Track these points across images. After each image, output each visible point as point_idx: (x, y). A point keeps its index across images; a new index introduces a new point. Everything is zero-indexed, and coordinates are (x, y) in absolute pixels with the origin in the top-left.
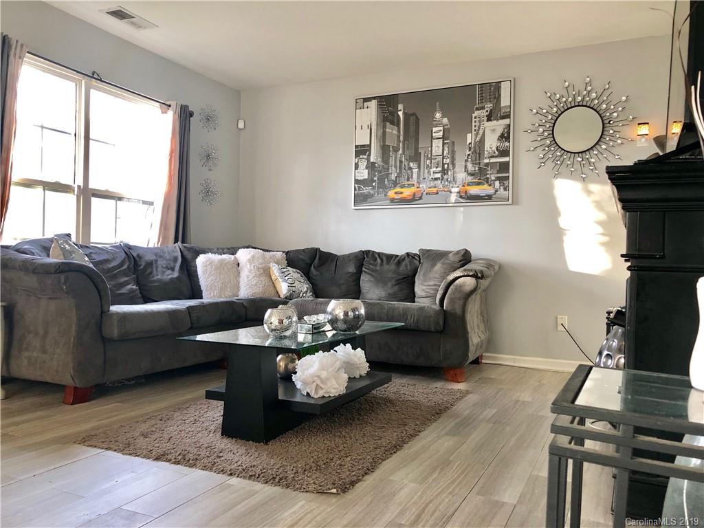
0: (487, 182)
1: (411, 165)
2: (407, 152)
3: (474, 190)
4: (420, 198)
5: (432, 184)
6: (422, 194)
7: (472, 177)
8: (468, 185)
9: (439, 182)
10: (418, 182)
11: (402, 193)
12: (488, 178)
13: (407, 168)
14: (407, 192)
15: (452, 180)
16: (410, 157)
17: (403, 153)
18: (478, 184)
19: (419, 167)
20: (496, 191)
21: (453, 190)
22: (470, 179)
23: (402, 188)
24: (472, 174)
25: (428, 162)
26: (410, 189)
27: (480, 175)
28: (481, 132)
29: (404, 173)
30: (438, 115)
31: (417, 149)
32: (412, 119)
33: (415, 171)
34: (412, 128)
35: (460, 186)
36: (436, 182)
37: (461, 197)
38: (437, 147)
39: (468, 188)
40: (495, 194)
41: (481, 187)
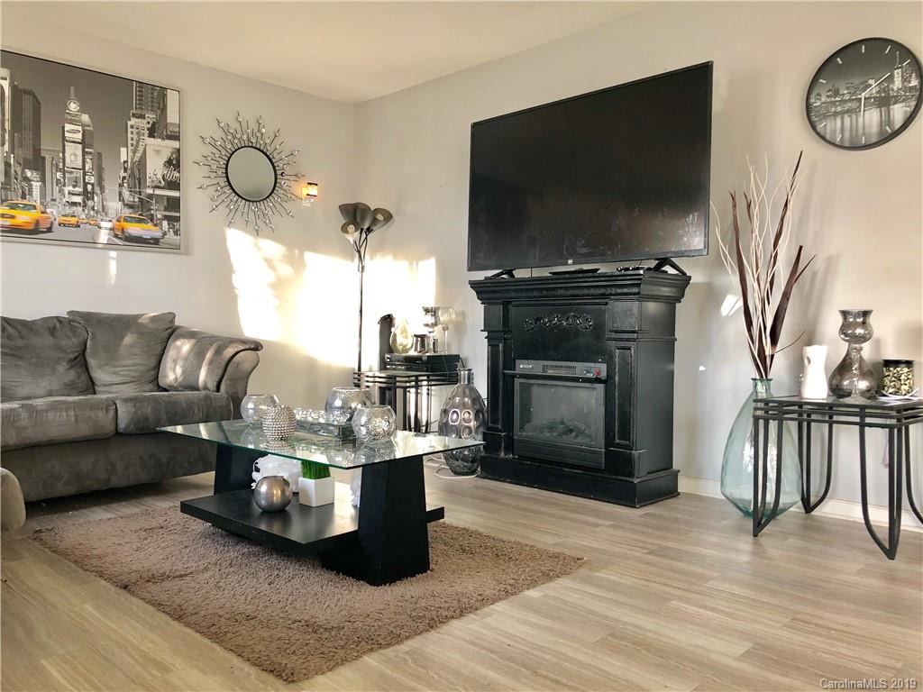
0: (152, 221)
1: (29, 173)
2: (19, 151)
3: (134, 229)
4: (49, 230)
5: (68, 210)
6: (52, 224)
7: (131, 210)
8: (126, 220)
9: (80, 209)
10: (42, 203)
11: (13, 217)
12: (152, 215)
13: (20, 178)
14: (23, 218)
15: (101, 210)
16: (24, 159)
17: (12, 150)
18: (140, 221)
19: (43, 180)
20: (165, 234)
21: (103, 224)
22: (127, 212)
23: (12, 208)
24: (130, 207)
25: (59, 175)
26: (28, 212)
27: (142, 208)
28: (141, 149)
29: (16, 184)
30: (73, 107)
31: (37, 151)
32: (27, 100)
33: (36, 185)
34: (28, 113)
35: (114, 221)
36: (74, 208)
37: (116, 236)
38: (73, 155)
39: (126, 225)
40: (163, 238)
41: (143, 225)
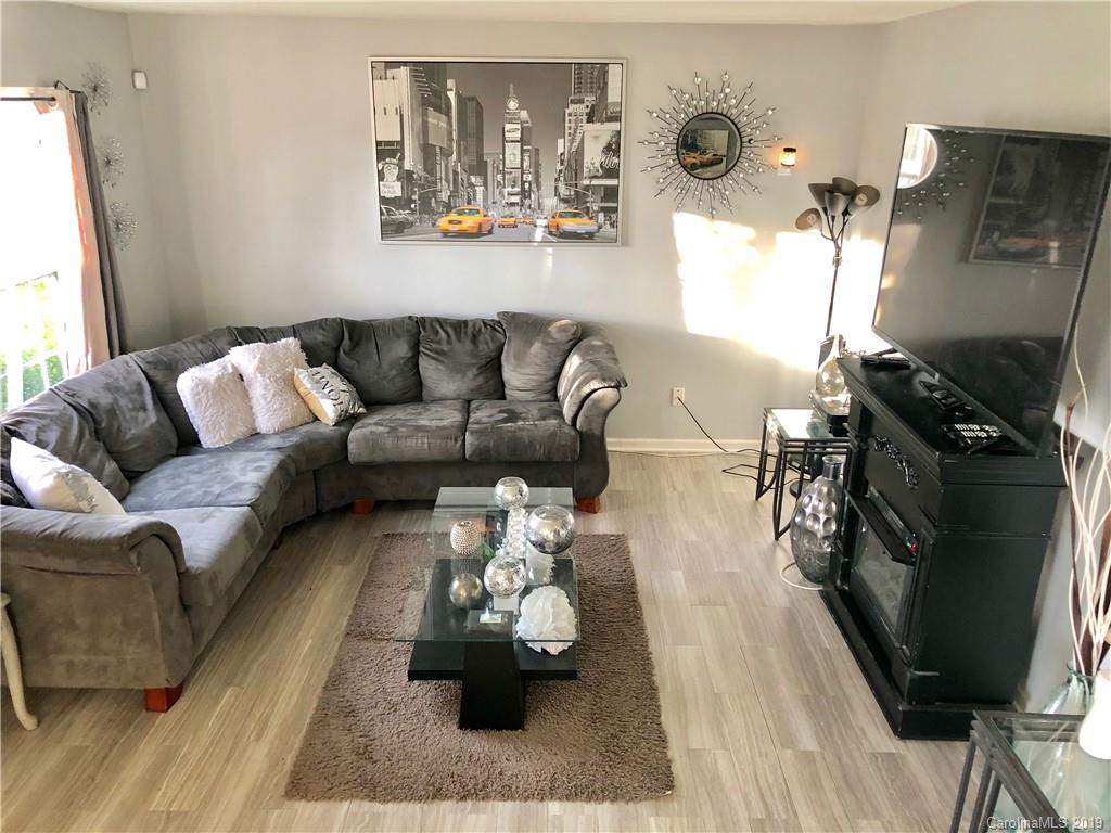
0: (587, 213)
1: (473, 179)
2: (465, 159)
3: (569, 224)
4: (490, 232)
5: (507, 211)
6: (492, 226)
7: (566, 205)
8: (561, 216)
9: (518, 208)
10: (484, 207)
11: (460, 222)
12: (588, 208)
13: (465, 185)
14: (469, 222)
15: (537, 208)
16: (469, 166)
17: (459, 160)
18: (575, 215)
19: (485, 184)
20: (600, 227)
21: (539, 222)
22: (563, 207)
23: (460, 214)
24: (566, 201)
25: (499, 177)
26: (472, 217)
27: (577, 202)
28: (578, 137)
29: (462, 191)
30: (513, 105)
31: (480, 155)
32: (471, 106)
33: (480, 190)
34: (472, 123)
35: (549, 218)
36: (512, 208)
37: (551, 233)
38: (513, 154)
39: (561, 221)
40: (598, 231)
41: (578, 220)
